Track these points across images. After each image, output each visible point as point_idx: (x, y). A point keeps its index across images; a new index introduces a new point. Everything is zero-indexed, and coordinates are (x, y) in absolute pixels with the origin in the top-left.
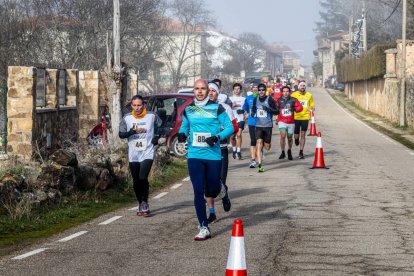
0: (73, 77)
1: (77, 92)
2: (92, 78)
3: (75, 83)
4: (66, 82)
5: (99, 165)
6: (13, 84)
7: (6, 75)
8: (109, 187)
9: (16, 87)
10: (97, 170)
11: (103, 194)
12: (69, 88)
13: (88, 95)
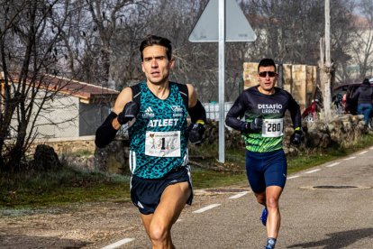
0: (288, 70)
1: (291, 82)
2: (301, 71)
3: (289, 75)
4: (283, 74)
5: (321, 131)
6: (247, 76)
7: (242, 69)
8: (328, 146)
9: (249, 78)
10: (320, 134)
11: (325, 151)
12: (285, 79)
13: (298, 84)
